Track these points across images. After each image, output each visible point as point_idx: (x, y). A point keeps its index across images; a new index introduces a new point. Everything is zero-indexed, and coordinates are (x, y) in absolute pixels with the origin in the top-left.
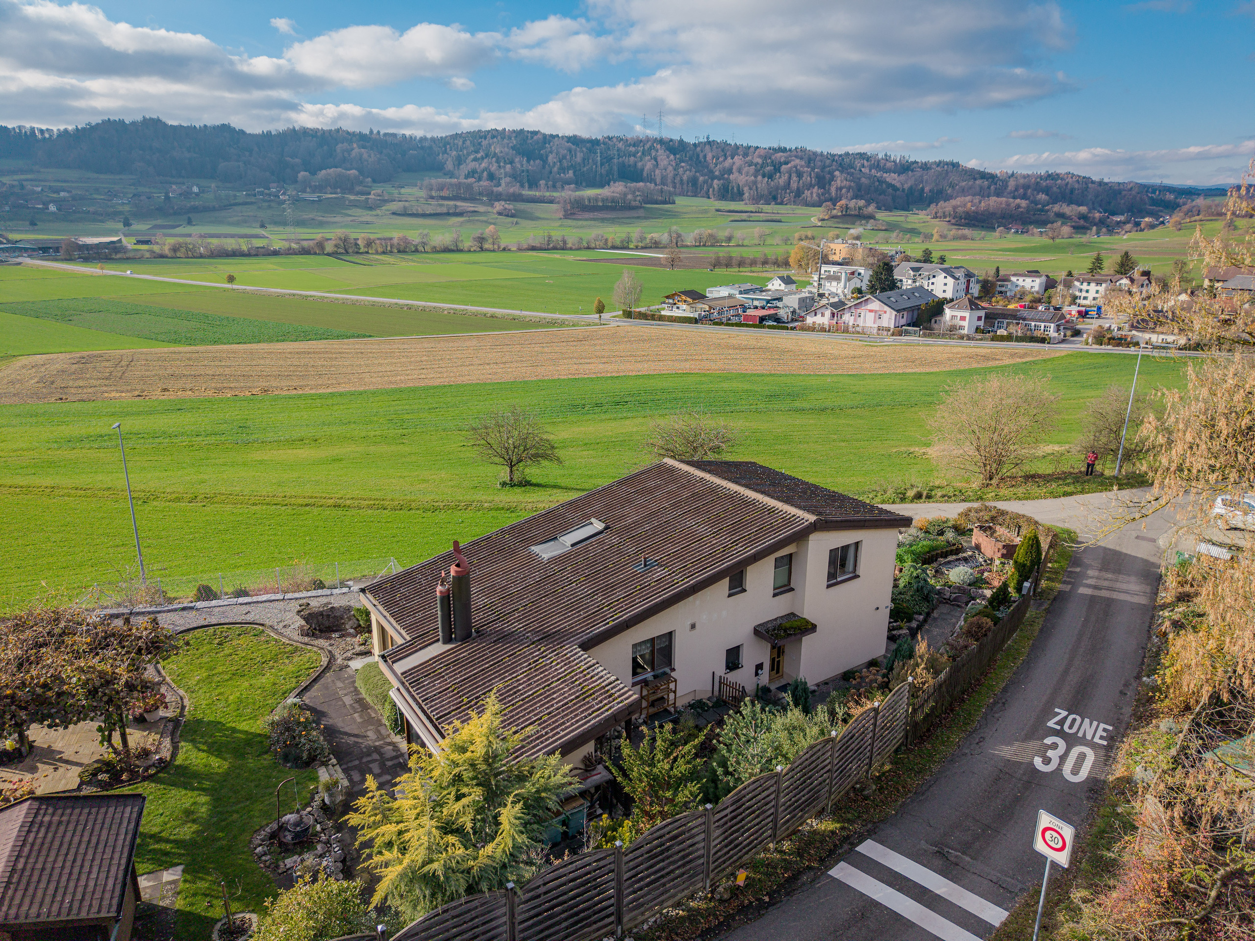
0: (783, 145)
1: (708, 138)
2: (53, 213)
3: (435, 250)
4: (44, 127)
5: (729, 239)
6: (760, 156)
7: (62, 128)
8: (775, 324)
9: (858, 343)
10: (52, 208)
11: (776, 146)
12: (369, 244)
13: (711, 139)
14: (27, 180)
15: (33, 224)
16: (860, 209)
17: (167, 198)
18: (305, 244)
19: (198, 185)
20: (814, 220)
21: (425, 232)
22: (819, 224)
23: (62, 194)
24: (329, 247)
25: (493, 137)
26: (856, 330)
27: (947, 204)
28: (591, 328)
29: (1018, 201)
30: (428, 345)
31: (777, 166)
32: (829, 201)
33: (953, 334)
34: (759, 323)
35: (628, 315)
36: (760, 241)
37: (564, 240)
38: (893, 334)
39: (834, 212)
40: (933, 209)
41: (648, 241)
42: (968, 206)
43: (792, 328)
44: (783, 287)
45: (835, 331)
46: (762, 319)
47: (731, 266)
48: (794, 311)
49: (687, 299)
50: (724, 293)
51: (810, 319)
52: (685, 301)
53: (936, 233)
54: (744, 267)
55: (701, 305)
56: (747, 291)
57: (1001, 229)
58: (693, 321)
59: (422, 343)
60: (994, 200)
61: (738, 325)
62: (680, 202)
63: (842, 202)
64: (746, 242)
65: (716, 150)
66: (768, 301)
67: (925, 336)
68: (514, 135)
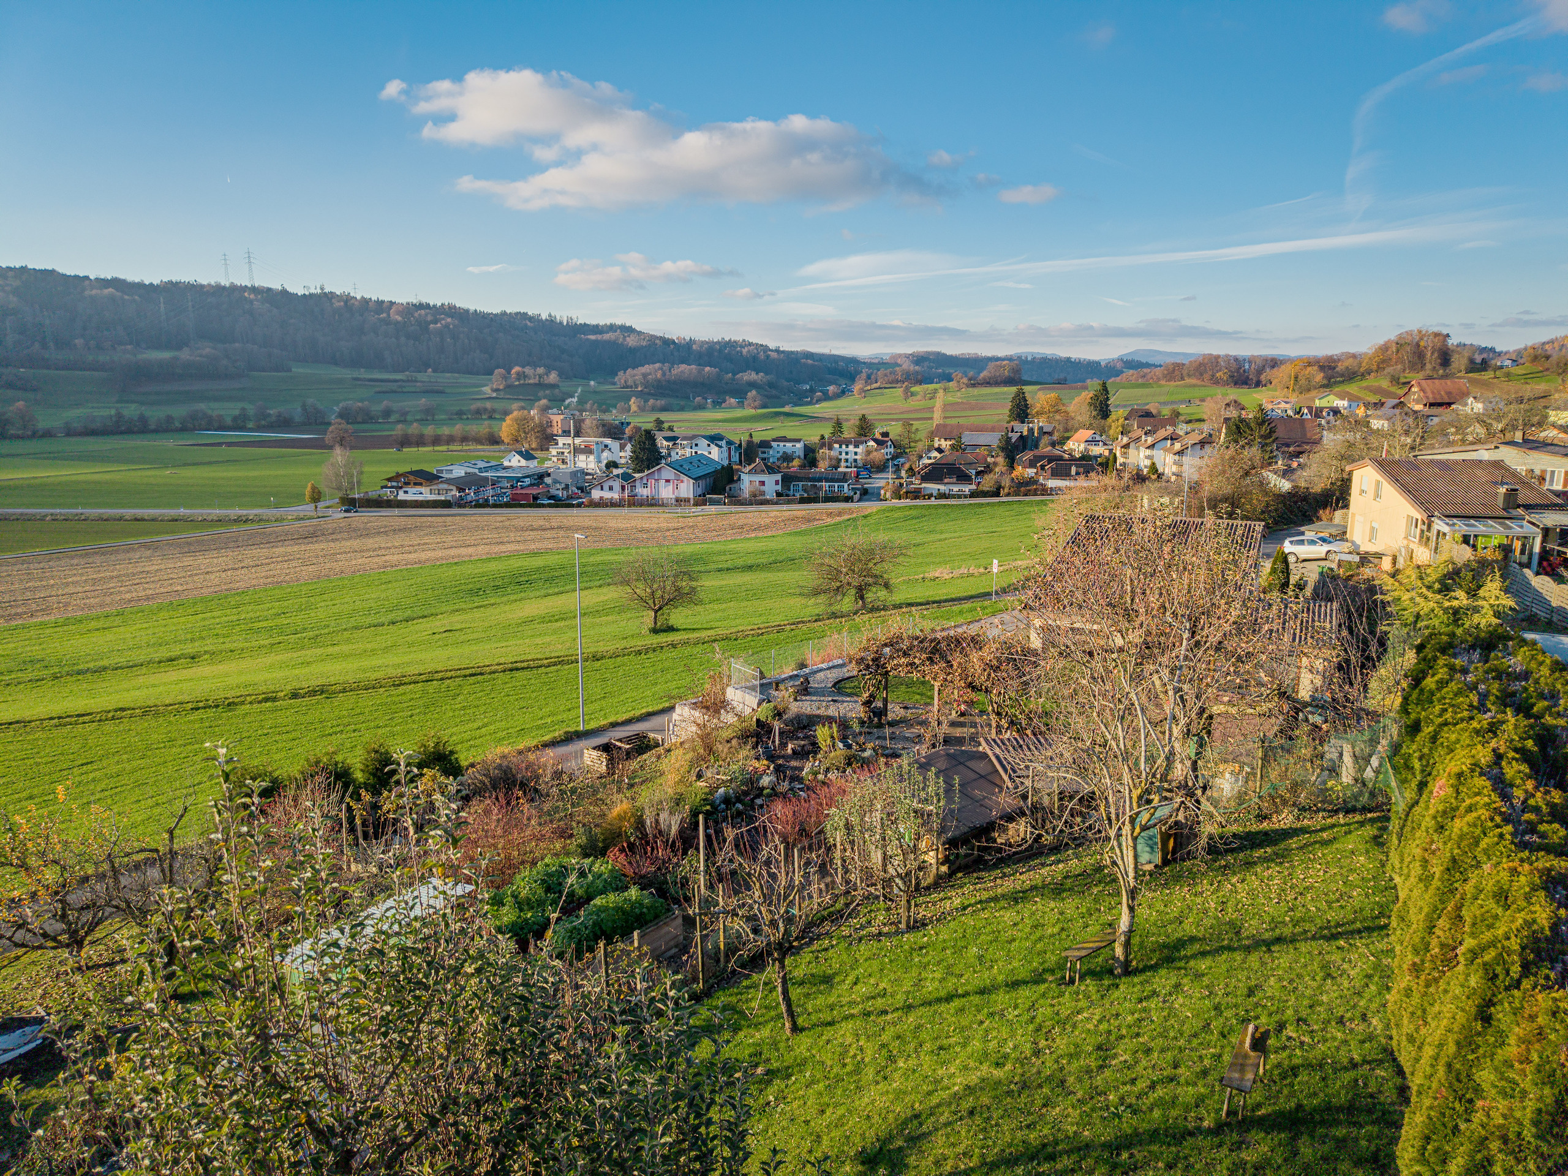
0: (424, 301)
1: (322, 289)
5: (387, 413)
8: (553, 502)
9: (667, 515)
13: (326, 291)
16: (540, 377)
20: (488, 391)
22: (495, 395)
26: (652, 503)
27: (635, 371)
28: (307, 523)
29: (707, 369)
30: (75, 561)
31: (424, 325)
32: (498, 367)
33: (758, 500)
34: (534, 502)
35: (351, 504)
36: (428, 417)
37: (143, 419)
38: (696, 504)
39: (509, 382)
40: (621, 377)
41: (274, 419)
42: (659, 374)
43: (579, 505)
44: (523, 463)
45: (629, 505)
46: (535, 498)
47: (424, 444)
48: (567, 487)
49: (419, 480)
50: (459, 472)
51: (596, 494)
52: (415, 484)
53: (633, 403)
54: (439, 444)
55: (445, 486)
56: (486, 469)
57: (698, 399)
58: (446, 504)
59: (59, 559)
60: (683, 367)
61: (507, 505)
62: (298, 370)
63: (517, 369)
64: (409, 418)
65: (338, 304)
66: (518, 480)
67: (731, 503)
68: (10, 274)
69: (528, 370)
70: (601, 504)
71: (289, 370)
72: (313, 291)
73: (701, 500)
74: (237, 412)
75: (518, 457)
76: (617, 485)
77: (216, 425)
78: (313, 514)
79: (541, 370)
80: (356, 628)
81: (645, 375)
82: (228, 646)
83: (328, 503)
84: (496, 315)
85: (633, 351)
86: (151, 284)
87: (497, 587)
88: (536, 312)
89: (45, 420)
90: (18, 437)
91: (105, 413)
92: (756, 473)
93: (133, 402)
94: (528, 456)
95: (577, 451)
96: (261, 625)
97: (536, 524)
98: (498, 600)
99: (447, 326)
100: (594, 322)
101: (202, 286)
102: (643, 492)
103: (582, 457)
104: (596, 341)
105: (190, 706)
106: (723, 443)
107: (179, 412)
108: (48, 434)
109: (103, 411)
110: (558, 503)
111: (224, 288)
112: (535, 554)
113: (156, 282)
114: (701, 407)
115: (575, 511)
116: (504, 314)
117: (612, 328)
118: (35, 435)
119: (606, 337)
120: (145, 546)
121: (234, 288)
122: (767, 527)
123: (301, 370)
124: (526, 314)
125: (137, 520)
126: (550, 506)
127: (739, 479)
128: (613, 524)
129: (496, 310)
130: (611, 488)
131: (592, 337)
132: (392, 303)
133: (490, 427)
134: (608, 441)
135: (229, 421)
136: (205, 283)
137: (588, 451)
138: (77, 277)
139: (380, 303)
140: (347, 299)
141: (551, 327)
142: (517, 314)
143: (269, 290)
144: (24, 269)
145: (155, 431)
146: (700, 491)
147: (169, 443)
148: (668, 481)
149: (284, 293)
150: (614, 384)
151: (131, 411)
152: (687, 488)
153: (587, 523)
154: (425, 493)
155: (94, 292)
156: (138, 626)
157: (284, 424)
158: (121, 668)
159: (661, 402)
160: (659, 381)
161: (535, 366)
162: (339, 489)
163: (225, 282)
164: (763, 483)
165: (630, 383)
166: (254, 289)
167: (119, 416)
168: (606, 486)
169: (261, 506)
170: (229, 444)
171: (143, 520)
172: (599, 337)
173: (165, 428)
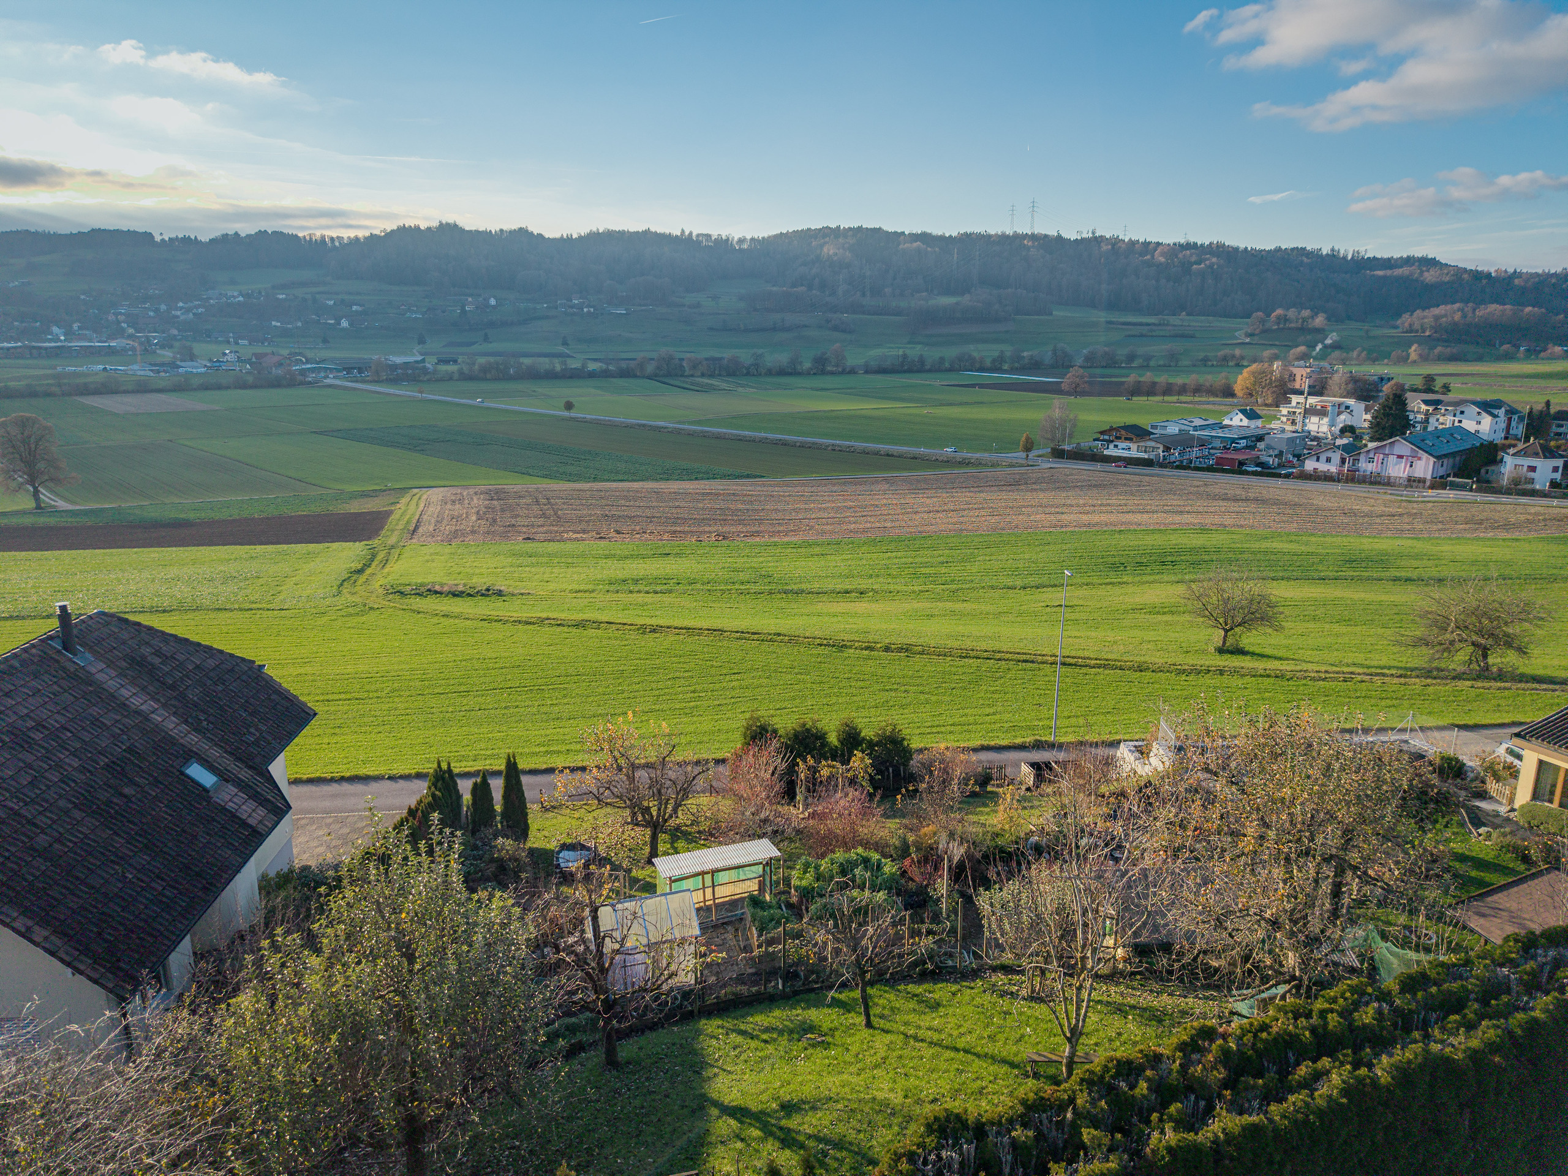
0: (1192, 240)
1: (1093, 233)
2: (344, 329)
3: (770, 373)
4: (335, 235)
5: (1131, 358)
6: (1163, 254)
7: (352, 235)
8: (1259, 469)
9: (1388, 497)
10: (344, 323)
11: (1182, 241)
12: (695, 365)
13: (1097, 235)
14: (319, 293)
15: (325, 341)
16: (1304, 320)
17: (464, 311)
18: (624, 365)
19: (495, 297)
20: (1241, 336)
21: (760, 351)
22: (1248, 340)
23: (355, 308)
24: (650, 368)
25: (824, 236)
26: (1377, 481)
27: (1426, 313)
28: (1017, 470)
29: (1529, 309)
30: (835, 488)
31: (1186, 267)
32: (1258, 310)
33: (1521, 488)
34: (1239, 469)
35: (1059, 454)
36: (1172, 362)
37: (922, 360)
38: (1432, 487)
39: (1268, 325)
40: (1406, 320)
41: (1026, 361)
42: (1457, 317)
43: (1287, 476)
44: (1246, 422)
45: (1347, 481)
46: (1241, 463)
47: (1154, 394)
48: (1280, 454)
49: (1130, 435)
50: (1173, 429)
51: (1310, 465)
52: (1126, 439)
53: (1414, 351)
54: (1170, 395)
55: (1153, 444)
56: (1202, 428)
57: (1506, 347)
58: (1148, 463)
59: (826, 485)
60: (1494, 308)
61: (1210, 469)
62: (1059, 313)
63: (1279, 311)
64: (1152, 363)
65: (1105, 248)
66: (1233, 441)
67: (1478, 490)
68: (850, 233)
69: (1292, 313)
70: (1316, 477)
71: (1051, 314)
72: (1085, 235)
73: (1440, 483)
74: (996, 354)
75: (1241, 416)
76: (1336, 457)
77: (977, 366)
78: (1024, 462)
79: (1306, 313)
80: (992, 587)
81: (1437, 318)
82: (891, 587)
83: (1040, 452)
84: (1269, 252)
85: (1430, 288)
86: (951, 236)
87: (1140, 564)
88: (1316, 247)
89: (854, 358)
90: (832, 373)
91: (894, 352)
92: (1526, 455)
93: (919, 343)
94: (1252, 415)
95: (1309, 412)
96: (924, 570)
97: (1231, 493)
98: (1130, 579)
99: (1211, 266)
100: (1386, 255)
101: (990, 236)
102: (1366, 467)
103: (1315, 419)
104: (1385, 277)
105: (818, 641)
106: (1501, 412)
107: (951, 353)
108: (852, 371)
109: (892, 352)
110: (1266, 471)
111: (1008, 236)
112: (1203, 529)
113: (954, 234)
114: (1508, 357)
115: (1280, 482)
116: (1278, 250)
117: (1409, 261)
118: (843, 372)
119: (1398, 272)
120: (886, 480)
121: (1017, 237)
122: (1517, 526)
123: (1062, 314)
124: (1304, 249)
125: (888, 455)
126: (1255, 473)
127: (1501, 461)
128: (1318, 501)
129: (1270, 246)
130: (1328, 460)
131: (1380, 273)
132: (1158, 244)
133: (1227, 378)
134: (1351, 402)
135: (988, 363)
136: (993, 233)
137: (1322, 413)
138: (896, 233)
139: (1146, 244)
140: (1115, 242)
141: (1332, 262)
142: (1293, 249)
143: (1046, 236)
144: (860, 228)
145: (929, 371)
146: (1442, 472)
147: (937, 381)
148: (1400, 457)
149: (1059, 238)
150: (1396, 327)
151: (915, 352)
152: (1425, 467)
153: (1290, 497)
154: (1133, 450)
155: (906, 245)
156: (845, 557)
157: (1035, 366)
158: (813, 593)
159: (1454, 349)
160: (1456, 324)
161: (1303, 307)
162: (1052, 440)
163: (1009, 232)
164: (1533, 469)
165: (1417, 326)
166: (1033, 237)
167: (905, 356)
168: (1323, 458)
169: (985, 450)
170: (982, 386)
171: (892, 456)
172: (1389, 272)
173: (938, 368)
